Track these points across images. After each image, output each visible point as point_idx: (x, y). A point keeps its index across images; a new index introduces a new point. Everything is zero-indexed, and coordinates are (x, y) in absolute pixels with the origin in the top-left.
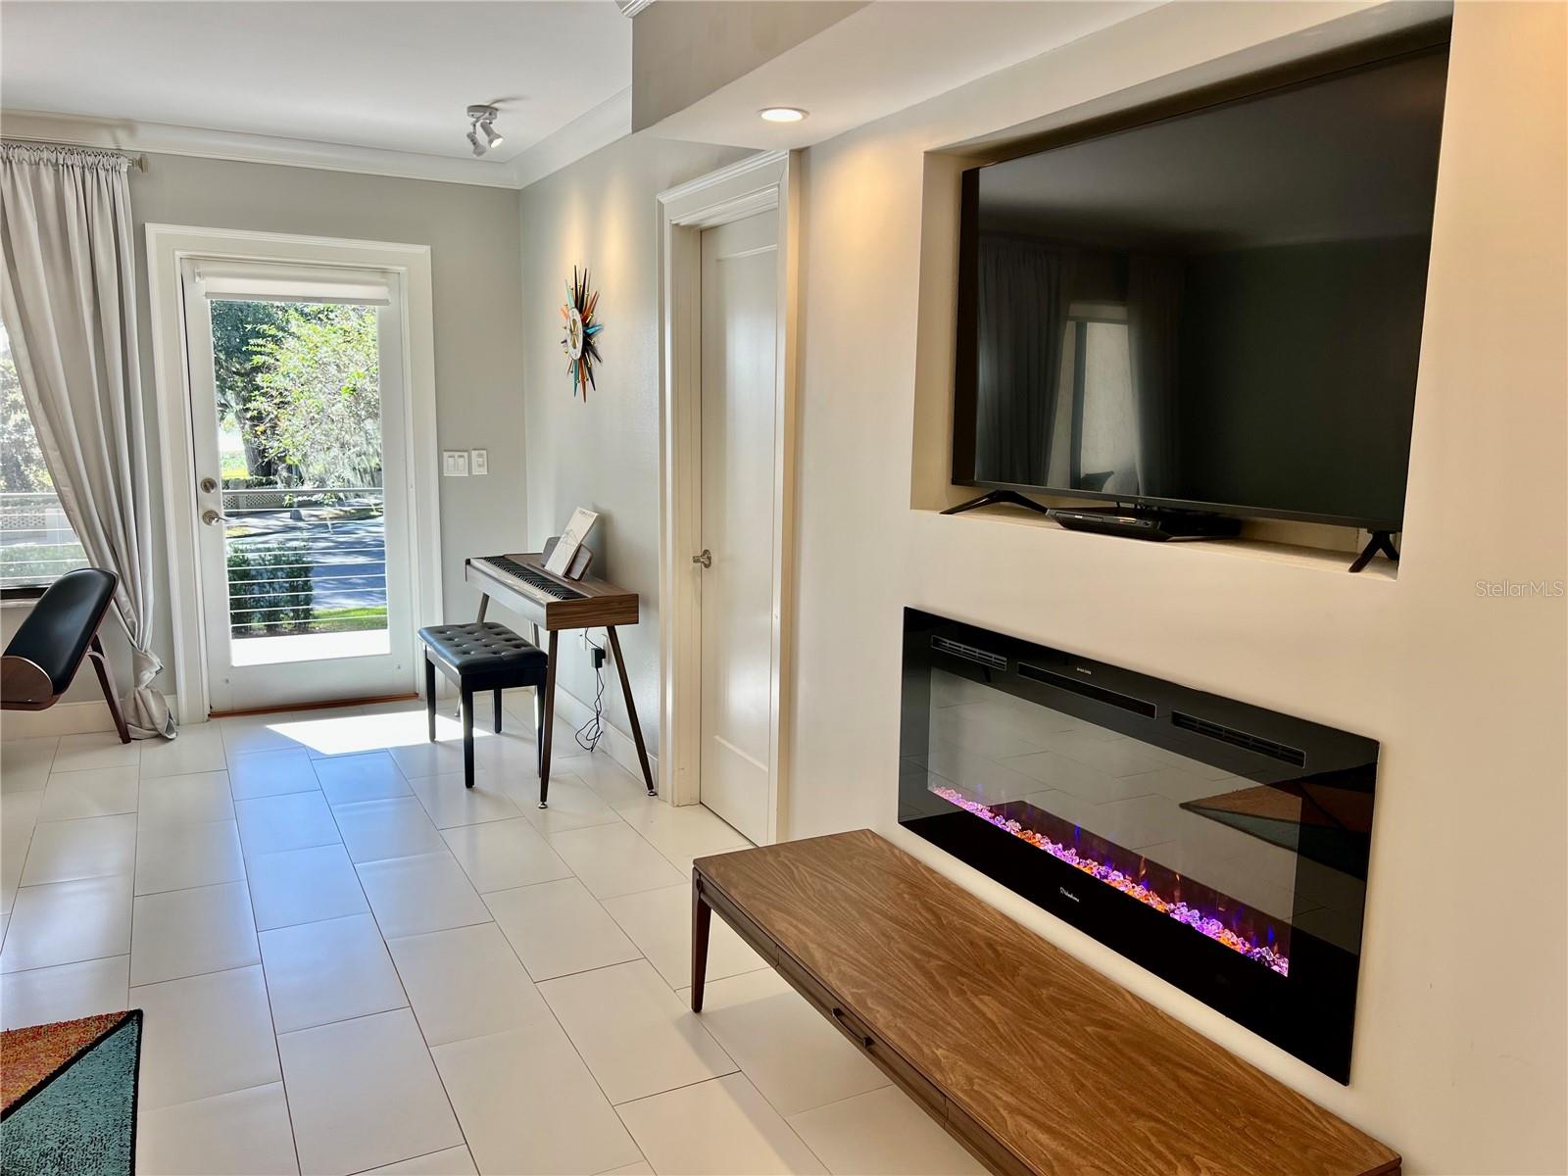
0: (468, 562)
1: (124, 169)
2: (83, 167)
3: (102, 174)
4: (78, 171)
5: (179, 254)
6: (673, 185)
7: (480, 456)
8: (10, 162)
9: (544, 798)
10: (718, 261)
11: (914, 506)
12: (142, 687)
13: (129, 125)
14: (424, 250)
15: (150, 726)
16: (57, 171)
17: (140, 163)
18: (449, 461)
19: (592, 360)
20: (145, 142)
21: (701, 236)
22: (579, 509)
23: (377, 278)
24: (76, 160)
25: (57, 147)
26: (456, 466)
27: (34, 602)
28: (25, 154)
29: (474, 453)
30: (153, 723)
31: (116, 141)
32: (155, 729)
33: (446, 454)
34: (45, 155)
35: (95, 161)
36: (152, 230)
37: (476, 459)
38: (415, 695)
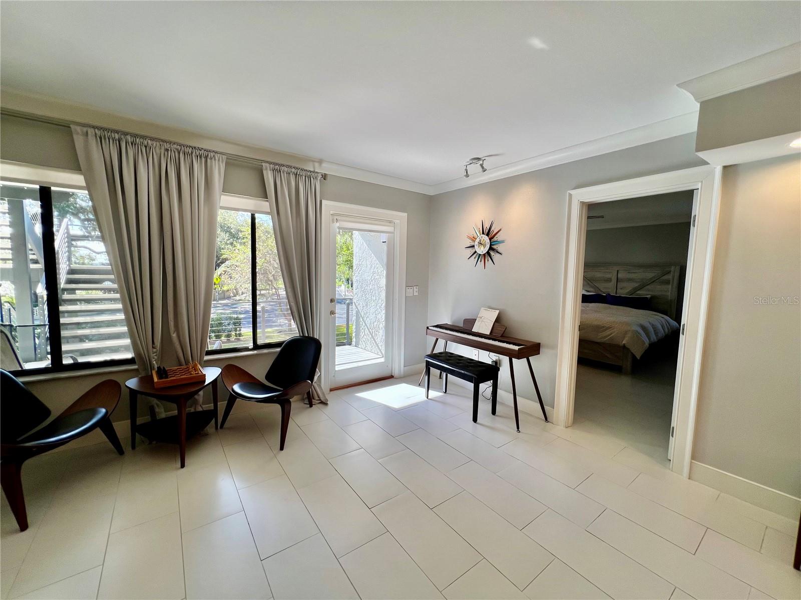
0: (428, 328)
1: (319, 179)
2: (305, 176)
3: (312, 179)
4: (304, 178)
5: (332, 212)
7: (417, 288)
8: (280, 172)
9: (518, 428)
13: (321, 162)
14: (406, 214)
15: (318, 399)
16: (296, 177)
17: (325, 177)
18: (408, 290)
19: (492, 253)
20: (326, 169)
22: (483, 308)
23: (388, 224)
24: (304, 173)
25: (297, 168)
26: (410, 292)
27: (279, 350)
28: (286, 169)
29: (414, 287)
30: (319, 397)
31: (314, 166)
32: (320, 400)
33: (407, 288)
34: (293, 170)
35: (310, 176)
36: (323, 201)
37: (415, 290)
38: (392, 377)
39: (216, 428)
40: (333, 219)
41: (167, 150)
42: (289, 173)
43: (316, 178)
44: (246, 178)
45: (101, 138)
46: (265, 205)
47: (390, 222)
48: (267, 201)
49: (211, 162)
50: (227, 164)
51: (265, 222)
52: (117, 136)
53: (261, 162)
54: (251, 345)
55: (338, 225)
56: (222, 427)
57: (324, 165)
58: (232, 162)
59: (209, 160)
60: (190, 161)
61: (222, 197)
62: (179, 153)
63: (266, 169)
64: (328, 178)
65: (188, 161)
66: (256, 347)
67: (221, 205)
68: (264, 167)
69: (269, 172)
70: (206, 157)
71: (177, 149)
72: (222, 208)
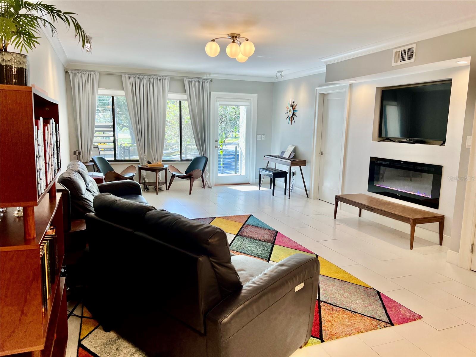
0: (264, 156)
1: (209, 82)
3: (205, 83)
4: (202, 82)
5: (215, 97)
6: (320, 86)
8: (191, 81)
9: (289, 197)
10: (328, 100)
11: (372, 141)
12: (206, 178)
13: (210, 74)
14: (256, 95)
16: (198, 83)
17: (211, 81)
19: (294, 116)
20: (212, 76)
21: (324, 95)
22: (289, 145)
24: (202, 81)
25: (199, 78)
26: (259, 138)
28: (194, 80)
29: (263, 135)
31: (207, 76)
32: (209, 186)
33: (258, 136)
34: (197, 80)
35: (205, 81)
36: (212, 93)
37: (263, 137)
38: (249, 183)
39: (166, 189)
40: (217, 100)
41: (149, 78)
42: (195, 81)
43: (207, 82)
44: (177, 85)
45: (130, 77)
46: (185, 97)
47: (248, 99)
48: (186, 95)
49: (164, 81)
50: (170, 80)
51: (185, 104)
52: (134, 76)
53: (183, 77)
54: (179, 159)
55: (219, 103)
56: (168, 189)
57: (211, 75)
58: (172, 79)
59: (163, 80)
60: (157, 81)
61: (169, 94)
62: (153, 79)
63: (186, 81)
64: (213, 81)
65: (156, 82)
66: (182, 160)
67: (168, 98)
68: (185, 80)
69: (187, 82)
70: (163, 79)
71: (153, 78)
72: (169, 99)
